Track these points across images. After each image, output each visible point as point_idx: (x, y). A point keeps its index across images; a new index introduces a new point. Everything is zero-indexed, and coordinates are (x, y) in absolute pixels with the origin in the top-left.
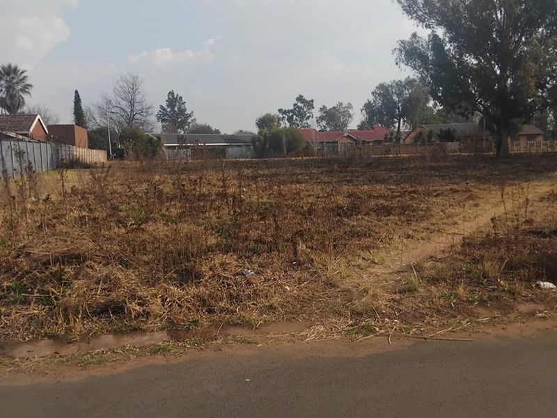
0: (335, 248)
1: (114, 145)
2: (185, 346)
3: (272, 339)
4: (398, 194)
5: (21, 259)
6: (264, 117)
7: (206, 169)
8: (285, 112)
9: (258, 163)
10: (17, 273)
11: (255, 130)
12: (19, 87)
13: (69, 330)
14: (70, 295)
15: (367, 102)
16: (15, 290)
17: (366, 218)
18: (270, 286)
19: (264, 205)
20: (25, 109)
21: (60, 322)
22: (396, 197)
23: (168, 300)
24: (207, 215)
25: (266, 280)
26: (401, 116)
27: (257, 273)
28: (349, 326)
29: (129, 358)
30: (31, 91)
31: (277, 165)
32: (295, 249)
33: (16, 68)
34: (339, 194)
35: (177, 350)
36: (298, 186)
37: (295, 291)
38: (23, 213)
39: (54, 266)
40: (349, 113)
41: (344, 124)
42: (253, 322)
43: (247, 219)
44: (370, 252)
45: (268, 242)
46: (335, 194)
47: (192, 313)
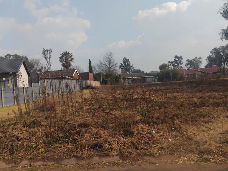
0: (192, 122)
1: (103, 79)
2: (126, 163)
3: (162, 162)
4: (224, 97)
5: (67, 125)
6: (162, 65)
7: (138, 87)
8: (171, 62)
9: (160, 84)
10: (65, 131)
11: (159, 70)
12: (70, 59)
13: (82, 154)
14: (83, 140)
15: (208, 56)
16: (63, 138)
17: (208, 108)
18: (162, 138)
19: (161, 102)
20: (72, 67)
21: (79, 151)
22: (222, 98)
23: (120, 143)
24: (137, 107)
25: (161, 136)
26: (225, 61)
27: (157, 133)
28: (198, 158)
29: (104, 167)
30: (74, 60)
31: (167, 85)
32: (173, 122)
33: (68, 53)
34: (196, 97)
35: (123, 165)
36: (177, 94)
37: (173, 141)
38: (69, 107)
39: (78, 128)
40: (200, 61)
41: (198, 66)
42: (154, 154)
43: (153, 109)
44: (208, 124)
45: (162, 119)
46: (193, 97)
47: (129, 149)
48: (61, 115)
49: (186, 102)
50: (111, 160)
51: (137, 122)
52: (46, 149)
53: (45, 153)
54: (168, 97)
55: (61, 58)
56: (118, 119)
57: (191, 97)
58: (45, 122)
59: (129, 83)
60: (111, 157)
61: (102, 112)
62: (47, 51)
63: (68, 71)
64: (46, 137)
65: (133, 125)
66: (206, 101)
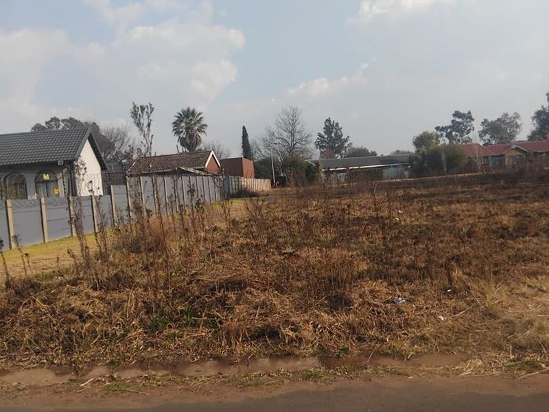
0: (496, 275)
1: (277, 173)
2: (336, 374)
3: (423, 371)
5: (194, 284)
6: (421, 136)
7: (362, 192)
8: (443, 129)
9: (415, 182)
10: (189, 297)
11: (412, 149)
12: (197, 128)
13: (231, 352)
14: (232, 319)
16: (186, 314)
17: (535, 240)
18: (422, 315)
19: (420, 228)
20: (202, 146)
21: (223, 345)
23: (319, 326)
24: (360, 240)
27: (408, 301)
28: (511, 361)
29: (283, 382)
30: (207, 130)
31: (434, 184)
32: (449, 276)
33: (193, 111)
34: (505, 213)
35: (328, 377)
36: (458, 205)
37: (450, 322)
38: (198, 241)
39: (219, 292)
40: (516, 123)
41: (512, 136)
42: (403, 353)
43: (400, 243)
44: (537, 279)
45: (420, 269)
46: (499, 213)
47: (342, 341)
48: (180, 260)
49: (482, 226)
50: (300, 365)
51: (361, 276)
52: (146, 340)
53: (145, 349)
54: (437, 213)
55: (176, 124)
56: (314, 268)
57: (492, 213)
58: (144, 277)
59: (339, 182)
60: (298, 360)
61: (276, 253)
62: (143, 108)
63: (194, 156)
64: (147, 313)
65: (350, 284)
66: (530, 222)
